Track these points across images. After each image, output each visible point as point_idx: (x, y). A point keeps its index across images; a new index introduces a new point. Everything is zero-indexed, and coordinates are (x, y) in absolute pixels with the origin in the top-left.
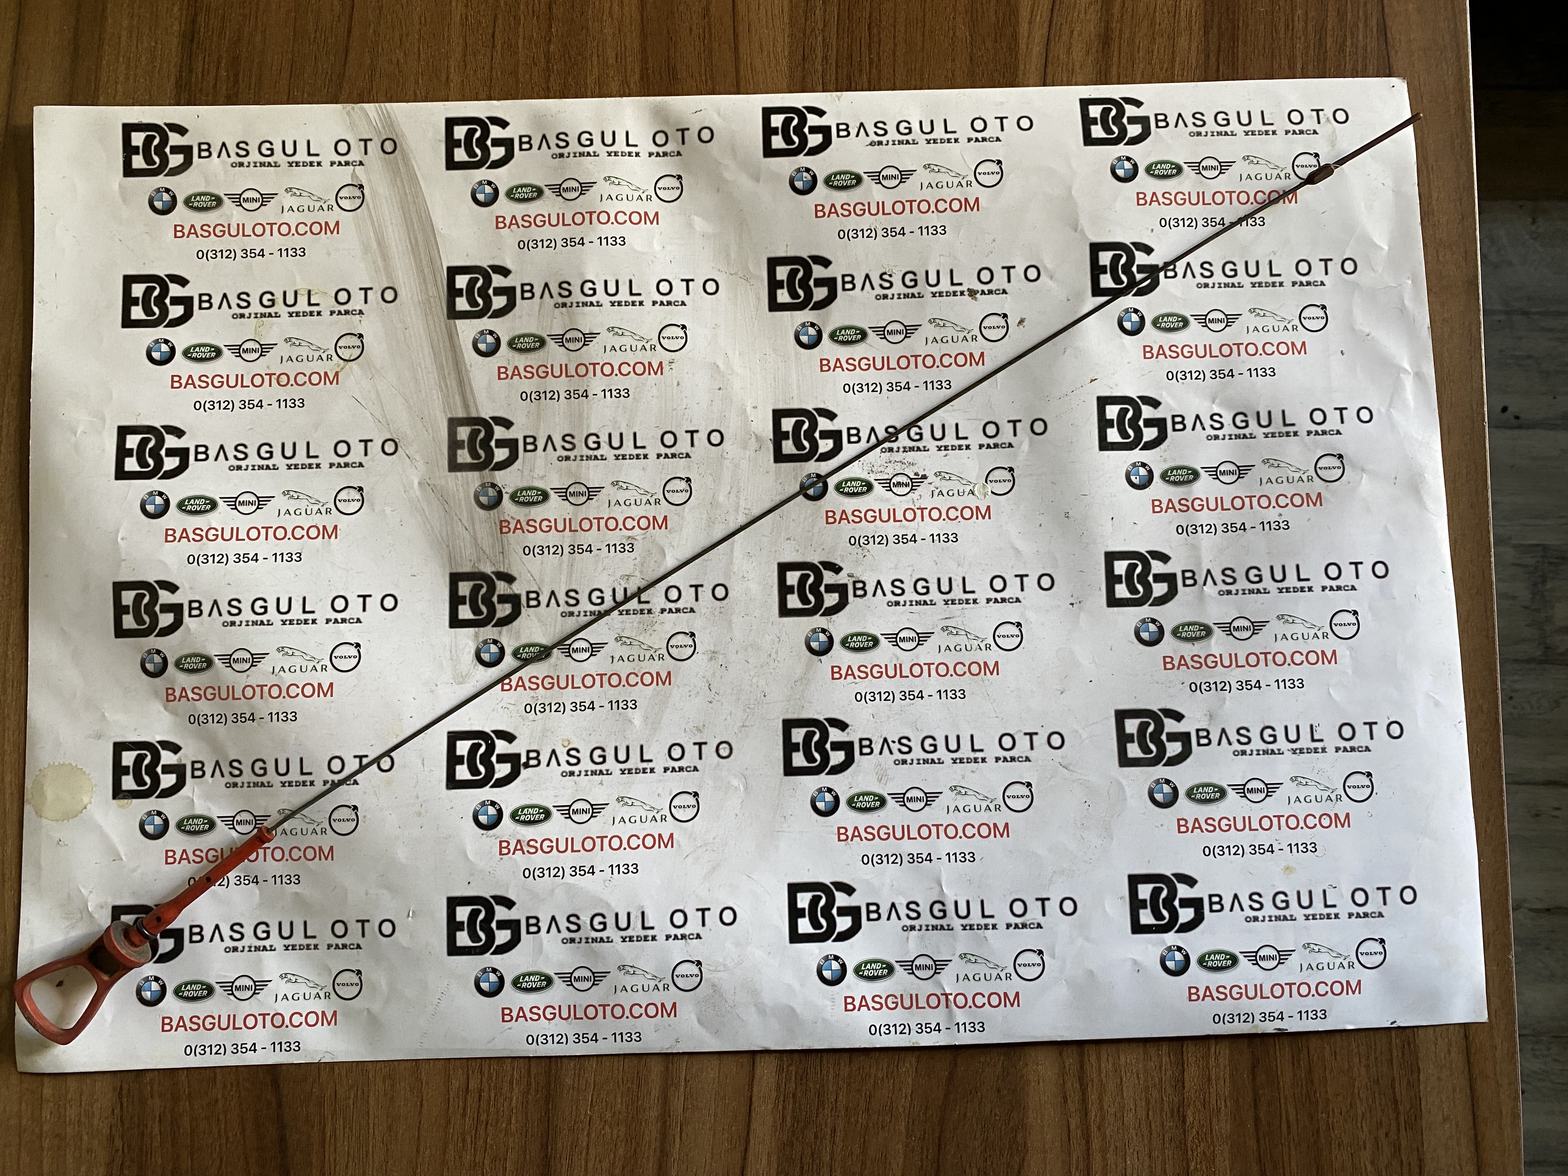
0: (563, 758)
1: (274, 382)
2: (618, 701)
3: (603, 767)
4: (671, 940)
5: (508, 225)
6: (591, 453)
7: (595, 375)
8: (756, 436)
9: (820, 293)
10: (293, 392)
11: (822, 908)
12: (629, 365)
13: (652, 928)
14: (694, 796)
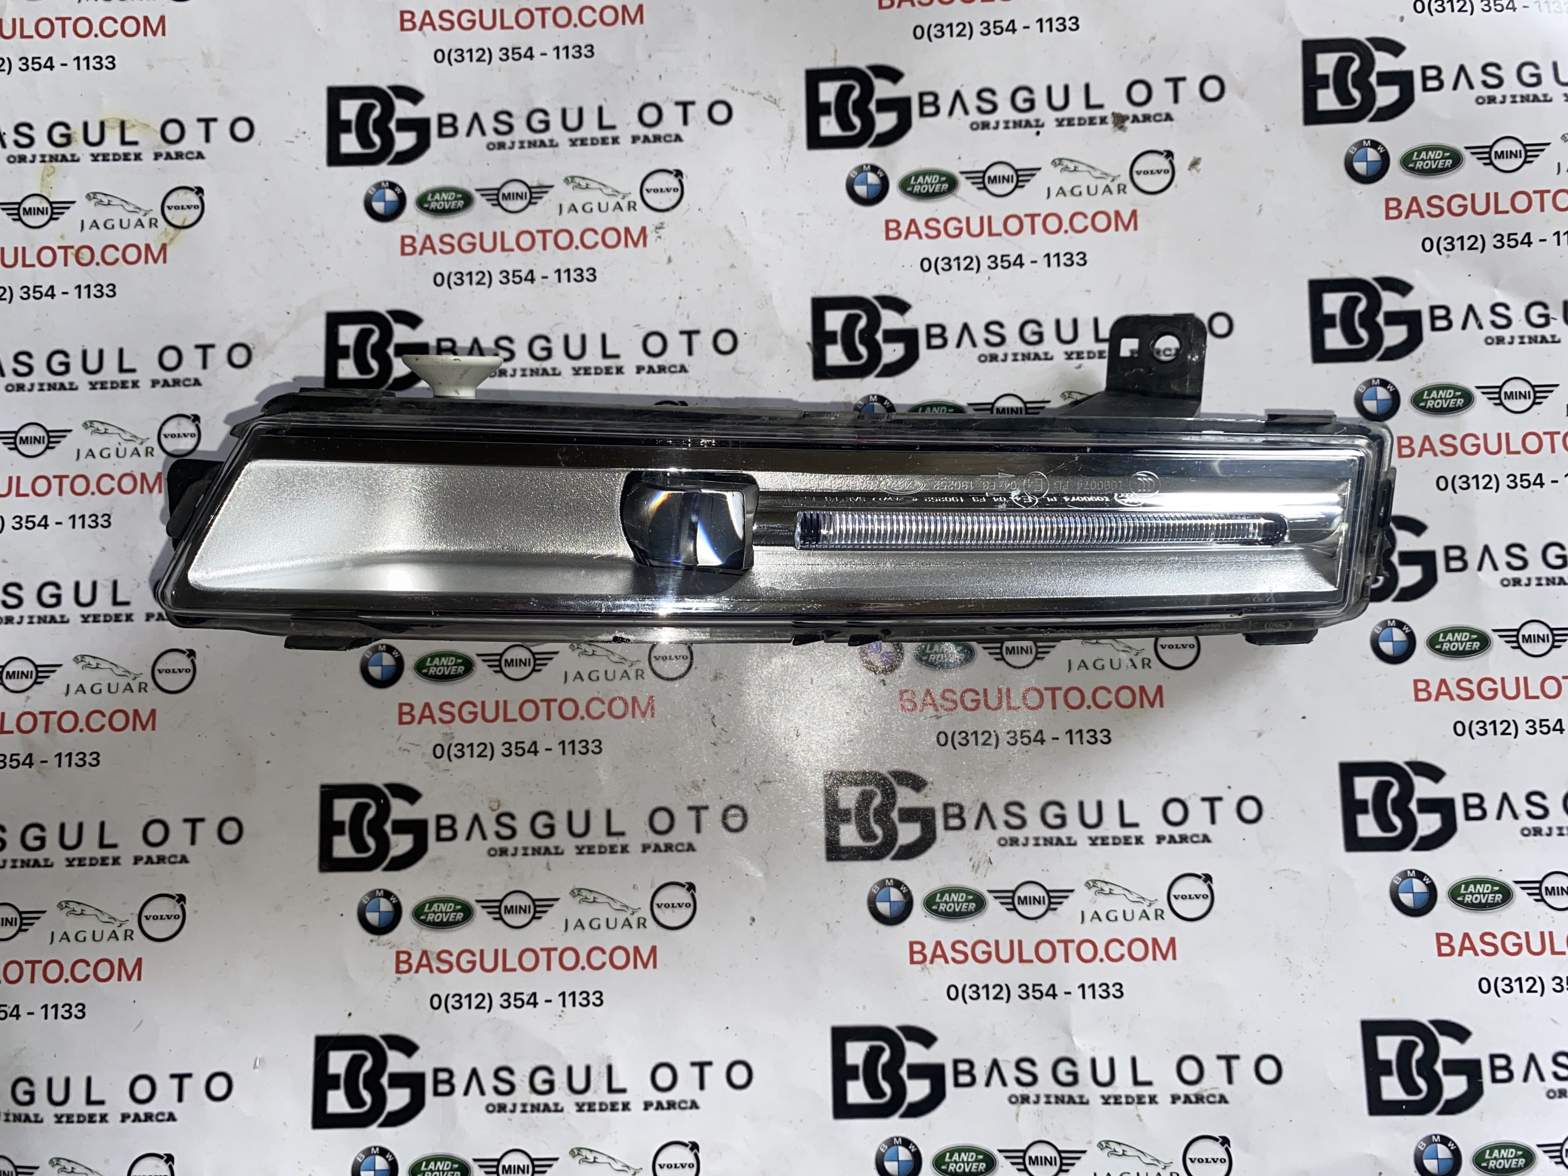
0: (490, 827)
1: (71, 259)
2: (573, 742)
3: (550, 843)
4: (651, 1110)
5: (418, 24)
6: (536, 364)
7: (545, 248)
8: (787, 337)
9: (885, 122)
10: (100, 274)
11: (884, 1066)
12: (596, 232)
13: (623, 1091)
14: (689, 890)
